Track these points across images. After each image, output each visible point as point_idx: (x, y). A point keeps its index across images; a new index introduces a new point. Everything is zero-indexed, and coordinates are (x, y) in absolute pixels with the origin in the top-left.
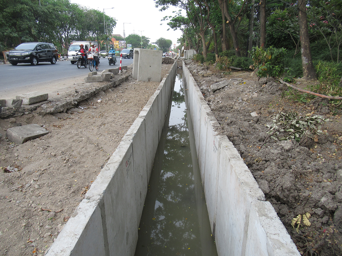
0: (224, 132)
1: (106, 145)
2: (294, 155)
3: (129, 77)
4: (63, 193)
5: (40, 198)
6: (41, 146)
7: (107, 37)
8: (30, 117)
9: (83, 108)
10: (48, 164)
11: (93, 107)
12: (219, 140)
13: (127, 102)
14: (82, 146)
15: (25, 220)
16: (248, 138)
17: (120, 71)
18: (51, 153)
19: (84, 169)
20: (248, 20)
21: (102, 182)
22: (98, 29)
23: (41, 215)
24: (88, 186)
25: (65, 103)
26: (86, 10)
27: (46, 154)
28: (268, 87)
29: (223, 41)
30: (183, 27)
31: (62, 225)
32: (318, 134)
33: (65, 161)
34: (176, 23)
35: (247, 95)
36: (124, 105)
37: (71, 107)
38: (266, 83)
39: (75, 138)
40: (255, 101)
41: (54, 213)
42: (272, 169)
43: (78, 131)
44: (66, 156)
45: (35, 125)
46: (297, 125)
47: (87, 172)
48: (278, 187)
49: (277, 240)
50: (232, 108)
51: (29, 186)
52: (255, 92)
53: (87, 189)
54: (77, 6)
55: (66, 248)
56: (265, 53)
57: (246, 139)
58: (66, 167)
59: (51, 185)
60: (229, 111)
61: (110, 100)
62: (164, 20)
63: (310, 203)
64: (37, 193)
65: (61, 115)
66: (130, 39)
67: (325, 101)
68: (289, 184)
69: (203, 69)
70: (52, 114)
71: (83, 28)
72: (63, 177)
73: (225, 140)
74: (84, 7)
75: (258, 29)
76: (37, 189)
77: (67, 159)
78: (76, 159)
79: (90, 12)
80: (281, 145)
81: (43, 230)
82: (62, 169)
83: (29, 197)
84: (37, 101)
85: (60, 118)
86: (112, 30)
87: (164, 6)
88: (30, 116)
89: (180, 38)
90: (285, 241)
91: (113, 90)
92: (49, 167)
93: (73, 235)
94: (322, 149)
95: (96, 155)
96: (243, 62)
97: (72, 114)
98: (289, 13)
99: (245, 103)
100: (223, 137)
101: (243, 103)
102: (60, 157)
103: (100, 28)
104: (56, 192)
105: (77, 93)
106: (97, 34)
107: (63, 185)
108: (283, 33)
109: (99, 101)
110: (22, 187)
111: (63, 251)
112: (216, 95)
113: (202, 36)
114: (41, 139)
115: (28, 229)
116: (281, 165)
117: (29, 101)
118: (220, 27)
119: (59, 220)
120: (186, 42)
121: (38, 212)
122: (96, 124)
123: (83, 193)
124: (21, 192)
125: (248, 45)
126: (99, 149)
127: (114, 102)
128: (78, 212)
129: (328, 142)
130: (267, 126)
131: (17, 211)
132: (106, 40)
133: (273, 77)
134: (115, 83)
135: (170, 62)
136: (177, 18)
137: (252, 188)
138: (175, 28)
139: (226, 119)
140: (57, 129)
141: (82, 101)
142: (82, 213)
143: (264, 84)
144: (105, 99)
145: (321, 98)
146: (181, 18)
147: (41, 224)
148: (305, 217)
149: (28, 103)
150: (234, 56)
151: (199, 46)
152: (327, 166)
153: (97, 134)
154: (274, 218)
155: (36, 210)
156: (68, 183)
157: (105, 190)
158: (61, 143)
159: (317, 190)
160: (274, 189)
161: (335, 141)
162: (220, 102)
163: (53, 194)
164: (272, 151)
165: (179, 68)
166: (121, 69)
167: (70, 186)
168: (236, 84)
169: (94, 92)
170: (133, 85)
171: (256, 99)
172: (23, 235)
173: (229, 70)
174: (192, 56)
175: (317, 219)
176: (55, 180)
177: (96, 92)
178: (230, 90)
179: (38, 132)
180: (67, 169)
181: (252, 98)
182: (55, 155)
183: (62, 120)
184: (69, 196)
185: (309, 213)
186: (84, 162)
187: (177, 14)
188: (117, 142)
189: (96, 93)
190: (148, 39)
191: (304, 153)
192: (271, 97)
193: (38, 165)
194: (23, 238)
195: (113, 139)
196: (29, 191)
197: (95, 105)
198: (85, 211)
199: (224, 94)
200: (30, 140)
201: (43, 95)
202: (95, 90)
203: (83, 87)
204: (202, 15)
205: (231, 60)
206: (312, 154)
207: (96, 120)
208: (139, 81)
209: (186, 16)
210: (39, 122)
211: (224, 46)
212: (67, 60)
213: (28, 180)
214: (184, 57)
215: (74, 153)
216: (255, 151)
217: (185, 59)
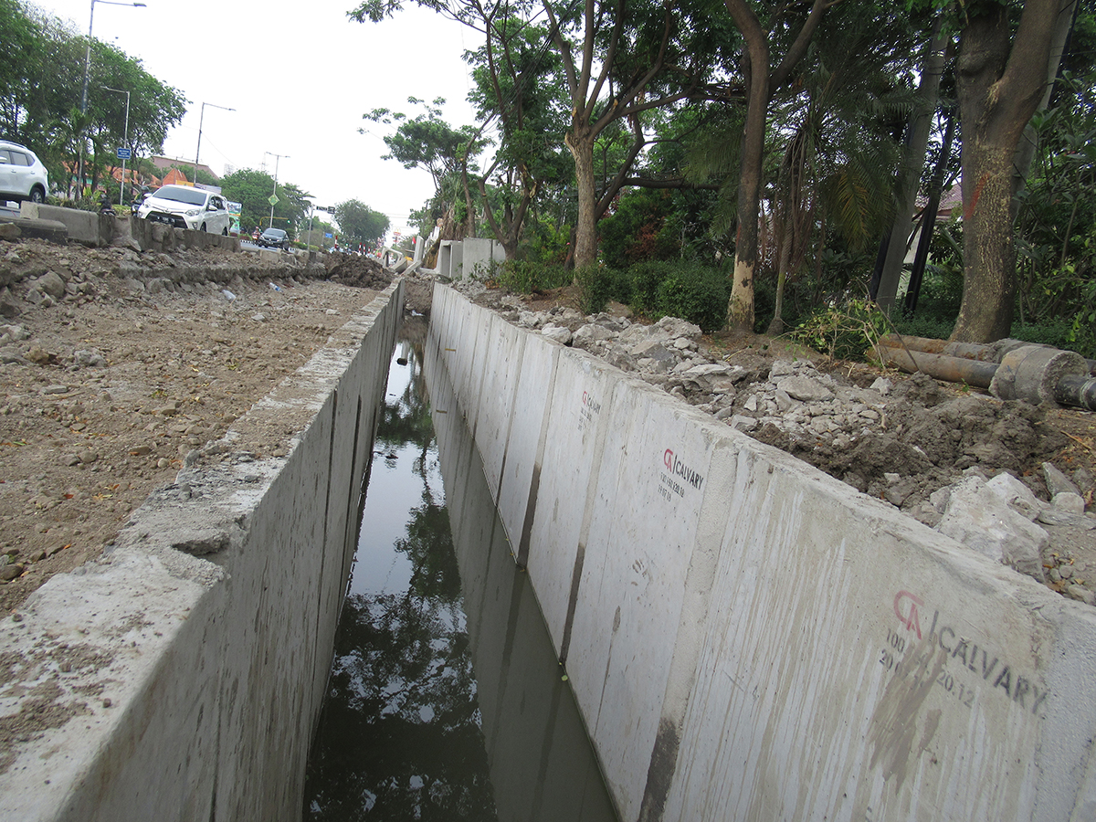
26: (62, 34)
30: (439, 162)
34: (416, 144)
62: (375, 119)
66: (239, 186)
74: (50, 19)
79: (79, 44)
86: (164, 133)
89: (419, 209)
136: (423, 124)
138: (411, 162)
146: (438, 128)
165: (414, 313)
174: (483, 266)
187: (427, 114)
190: (305, 199)
214: (437, 271)
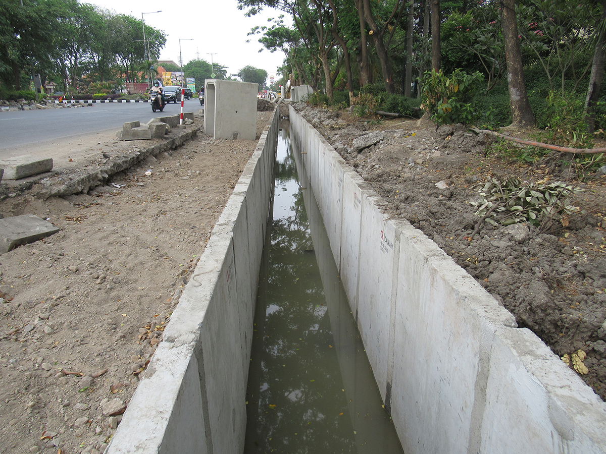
0: (400, 214)
1: (173, 249)
2: (534, 249)
3: (198, 132)
4: (103, 339)
5: (56, 351)
6: (46, 255)
7: (150, 65)
8: (20, 203)
9: (119, 186)
10: (65, 287)
11: (139, 184)
12: (395, 226)
13: (200, 174)
14: (127, 251)
15: (31, 396)
16: (443, 224)
17: (181, 120)
18: (69, 266)
19: (137, 293)
20: (403, 32)
21: (193, 309)
22: (133, 51)
23: (64, 383)
24: (151, 325)
25: (85, 176)
26: (110, 16)
27: (59, 269)
28: (458, 140)
29: (362, 68)
30: (286, 45)
31: (108, 401)
32: (568, 212)
33: (99, 281)
34: (274, 38)
35: (422, 155)
36: (195, 180)
37: (96, 184)
38: (452, 134)
39: (111, 239)
40: (437, 165)
41: (90, 379)
42: (503, 274)
43: (115, 226)
44: (98, 271)
45: (32, 216)
46: (528, 199)
47: (143, 299)
48: (521, 305)
49: (570, 397)
50: (399, 176)
51: (32, 330)
52: (434, 149)
53: (149, 329)
54: (92, 9)
55: (146, 442)
56: (448, 81)
57: (441, 225)
58: (102, 290)
59: (76, 326)
60: (395, 181)
61: (168, 171)
62: (253, 33)
63: (582, 332)
64: (50, 341)
65: (80, 199)
66: (191, 69)
67: (567, 157)
68: (544, 298)
69: (329, 118)
70: (62, 196)
71: (103, 49)
72: (99, 309)
73: (407, 226)
75: (421, 46)
76: (49, 334)
77: (103, 275)
78: (119, 275)
79: (117, 19)
80: (508, 233)
81: (72, 413)
82: (94, 294)
83: (34, 351)
84: (32, 172)
85: (77, 205)
86: (159, 52)
87: (254, 7)
88: (20, 201)
89: (281, 66)
90: (586, 400)
91: (171, 155)
92: (68, 291)
93: (154, 413)
94: (579, 238)
95: (156, 267)
96: (402, 102)
97: (99, 196)
98: (475, 18)
99: (421, 167)
100: (400, 222)
101: (417, 168)
102: (88, 272)
103: (135, 49)
104: (88, 339)
105: (107, 159)
106: (131, 60)
107: (100, 324)
108: (465, 53)
109: (148, 173)
110: (17, 332)
111: (141, 447)
112: (368, 155)
113: (323, 60)
114: (45, 242)
115: (39, 412)
116: (516, 267)
117: (17, 173)
118: (357, 43)
119: (101, 391)
120: (294, 72)
121: (57, 379)
122: (148, 213)
123: (141, 338)
124: (17, 342)
125: (404, 75)
126: (161, 257)
127: (176, 175)
128: (156, 367)
129: (588, 225)
130: (470, 203)
131: (12, 378)
132: (149, 69)
133: (462, 123)
134: (173, 141)
135: (266, 108)
136: (276, 29)
137: (487, 306)
138: (273, 48)
139: (395, 194)
140: (75, 224)
141: (117, 173)
142: (163, 368)
143: (448, 135)
144: (159, 170)
145: (560, 154)
146: (283, 30)
147: (66, 402)
148: (577, 359)
149: (14, 177)
150: (385, 93)
151: (317, 80)
152: (599, 265)
153: (153, 230)
154: (548, 357)
155: (51, 375)
156: (110, 320)
157: (202, 323)
158: (85, 247)
159: (590, 308)
160: (514, 310)
161: (599, 224)
162: (377, 166)
163: (83, 342)
164: (496, 243)
165: (284, 118)
166: (182, 116)
167: (115, 326)
168: (399, 138)
169: (138, 158)
170: (207, 146)
171: (439, 161)
172: (29, 425)
173: (376, 116)
174: (305, 96)
175: (599, 360)
176: (82, 316)
177: (140, 158)
178: (389, 147)
179: (38, 229)
180: (103, 295)
181: (431, 159)
182: (77, 270)
183: (81, 207)
184: (115, 344)
185: (582, 350)
186: (136, 281)
187: (276, 24)
188: (194, 242)
189: (141, 160)
190: (223, 69)
191: (551, 246)
192: (463, 157)
193: (44, 289)
194: (31, 431)
195: (186, 237)
196: (32, 339)
197: (140, 180)
198: (170, 365)
199: (382, 152)
200: (24, 245)
201: (43, 162)
202: (139, 153)
203: (116, 148)
204: (322, 22)
205: (380, 99)
206: (563, 248)
207: (146, 206)
208: (217, 139)
209: (293, 25)
210: (38, 211)
211: (364, 76)
212: (78, 107)
213: (28, 319)
214: (291, 99)
215: (114, 265)
216: (463, 245)
217: (293, 103)
